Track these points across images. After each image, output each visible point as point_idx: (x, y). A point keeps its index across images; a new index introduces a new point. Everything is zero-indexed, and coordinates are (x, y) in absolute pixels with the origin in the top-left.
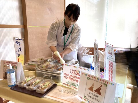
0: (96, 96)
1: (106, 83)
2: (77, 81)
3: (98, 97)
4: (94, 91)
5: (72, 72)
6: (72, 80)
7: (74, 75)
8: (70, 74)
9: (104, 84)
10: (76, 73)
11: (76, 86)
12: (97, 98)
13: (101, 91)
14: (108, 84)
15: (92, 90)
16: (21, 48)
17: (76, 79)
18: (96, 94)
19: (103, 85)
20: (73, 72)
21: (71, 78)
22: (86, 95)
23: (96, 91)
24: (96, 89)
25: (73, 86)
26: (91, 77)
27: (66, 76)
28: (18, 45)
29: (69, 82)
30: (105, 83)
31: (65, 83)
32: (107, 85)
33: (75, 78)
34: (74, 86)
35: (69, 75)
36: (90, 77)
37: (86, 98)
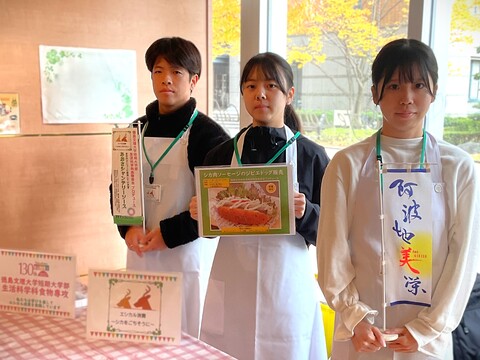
0: (139, 315)
1: (160, 280)
2: (42, 291)
3: (144, 316)
4: (133, 306)
5: (24, 271)
6: (27, 292)
7: (32, 278)
8: (20, 277)
9: (156, 283)
10: (38, 272)
11: (40, 306)
12: (141, 320)
13: (149, 300)
14: (164, 282)
15: (128, 306)
16: (416, 206)
17: (40, 288)
18: (140, 311)
19: (153, 287)
20: (27, 271)
21: (24, 286)
22: (111, 324)
23: (137, 305)
24: (136, 301)
25: (31, 307)
26: (120, 275)
27: (8, 284)
28: (406, 195)
29: (18, 299)
30: (156, 280)
31: (7, 304)
32: (161, 285)
33: (35, 284)
34: (34, 307)
35: (16, 280)
36: (118, 278)
37: (114, 330)
